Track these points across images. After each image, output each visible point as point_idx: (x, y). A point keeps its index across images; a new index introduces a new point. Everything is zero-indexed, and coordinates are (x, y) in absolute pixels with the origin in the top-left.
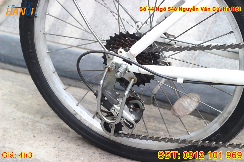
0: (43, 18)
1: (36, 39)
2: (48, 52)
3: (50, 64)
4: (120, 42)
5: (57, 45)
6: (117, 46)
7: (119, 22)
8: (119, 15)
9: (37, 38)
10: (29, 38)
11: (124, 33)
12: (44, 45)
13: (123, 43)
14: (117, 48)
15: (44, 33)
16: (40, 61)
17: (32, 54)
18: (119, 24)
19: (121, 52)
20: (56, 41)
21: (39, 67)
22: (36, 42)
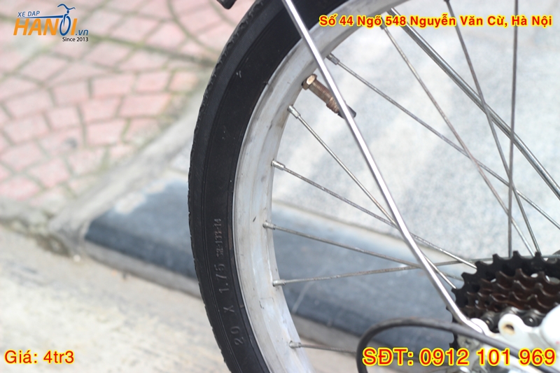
0: (263, 179)
1: (239, 242)
2: (276, 282)
3: (282, 320)
4: (509, 284)
5: (331, 224)
6: (499, 298)
7: (509, 213)
8: (510, 185)
9: (242, 240)
10: (218, 239)
11: (525, 253)
12: (266, 262)
13: (518, 289)
14: (500, 309)
15: (267, 224)
16: (252, 310)
17: (227, 287)
18: (510, 222)
19: (510, 327)
20: (329, 213)
21: (248, 329)
22: (240, 252)
